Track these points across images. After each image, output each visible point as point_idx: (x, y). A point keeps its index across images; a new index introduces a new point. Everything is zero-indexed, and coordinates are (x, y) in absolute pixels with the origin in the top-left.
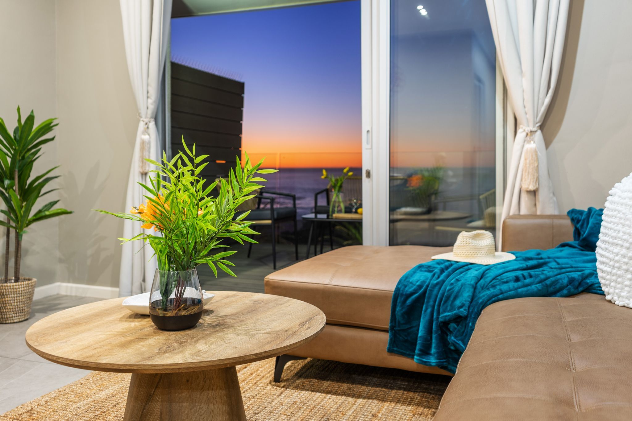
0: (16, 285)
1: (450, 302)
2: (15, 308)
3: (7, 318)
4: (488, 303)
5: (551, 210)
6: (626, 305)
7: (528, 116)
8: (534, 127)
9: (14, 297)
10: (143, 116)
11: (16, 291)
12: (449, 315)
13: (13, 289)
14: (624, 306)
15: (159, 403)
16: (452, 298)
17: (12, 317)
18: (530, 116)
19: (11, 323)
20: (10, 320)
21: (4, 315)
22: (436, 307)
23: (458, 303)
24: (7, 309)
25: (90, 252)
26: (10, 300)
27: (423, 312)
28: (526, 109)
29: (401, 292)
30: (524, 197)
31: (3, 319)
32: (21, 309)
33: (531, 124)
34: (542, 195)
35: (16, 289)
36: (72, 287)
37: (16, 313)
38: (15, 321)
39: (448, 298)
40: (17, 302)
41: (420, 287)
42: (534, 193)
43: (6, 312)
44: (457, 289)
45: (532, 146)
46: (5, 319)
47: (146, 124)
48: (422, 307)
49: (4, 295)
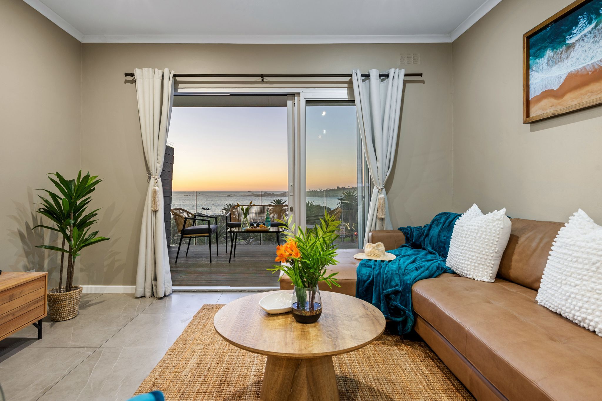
0: (72, 293)
1: (388, 283)
2: (70, 309)
3: (64, 317)
4: (413, 283)
5: (390, 228)
6: (482, 280)
7: (379, 181)
8: (382, 187)
9: (70, 302)
10: (154, 175)
11: (72, 297)
12: (390, 291)
13: (70, 296)
14: (480, 281)
15: (305, 369)
16: (389, 282)
17: (68, 316)
18: (381, 181)
19: (66, 320)
20: (66, 318)
21: (62, 315)
22: (381, 287)
23: (393, 283)
24: (65, 310)
25: (106, 263)
26: (67, 304)
27: (374, 290)
28: (379, 177)
29: (361, 280)
30: (378, 221)
31: (60, 318)
32: (74, 309)
33: (381, 185)
34: (387, 221)
35: (72, 295)
36: (91, 288)
37: (71, 313)
38: (70, 318)
39: (387, 281)
40: (72, 305)
41: (369, 276)
42: (382, 220)
43: (63, 313)
44: (389, 276)
45: (382, 196)
46: (62, 317)
47: (156, 179)
48: (373, 287)
49: (63, 301)
